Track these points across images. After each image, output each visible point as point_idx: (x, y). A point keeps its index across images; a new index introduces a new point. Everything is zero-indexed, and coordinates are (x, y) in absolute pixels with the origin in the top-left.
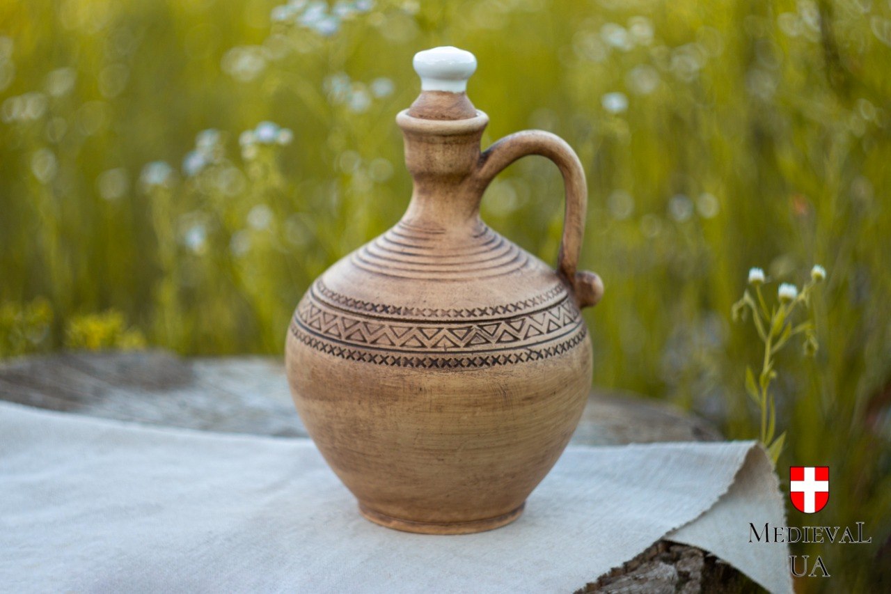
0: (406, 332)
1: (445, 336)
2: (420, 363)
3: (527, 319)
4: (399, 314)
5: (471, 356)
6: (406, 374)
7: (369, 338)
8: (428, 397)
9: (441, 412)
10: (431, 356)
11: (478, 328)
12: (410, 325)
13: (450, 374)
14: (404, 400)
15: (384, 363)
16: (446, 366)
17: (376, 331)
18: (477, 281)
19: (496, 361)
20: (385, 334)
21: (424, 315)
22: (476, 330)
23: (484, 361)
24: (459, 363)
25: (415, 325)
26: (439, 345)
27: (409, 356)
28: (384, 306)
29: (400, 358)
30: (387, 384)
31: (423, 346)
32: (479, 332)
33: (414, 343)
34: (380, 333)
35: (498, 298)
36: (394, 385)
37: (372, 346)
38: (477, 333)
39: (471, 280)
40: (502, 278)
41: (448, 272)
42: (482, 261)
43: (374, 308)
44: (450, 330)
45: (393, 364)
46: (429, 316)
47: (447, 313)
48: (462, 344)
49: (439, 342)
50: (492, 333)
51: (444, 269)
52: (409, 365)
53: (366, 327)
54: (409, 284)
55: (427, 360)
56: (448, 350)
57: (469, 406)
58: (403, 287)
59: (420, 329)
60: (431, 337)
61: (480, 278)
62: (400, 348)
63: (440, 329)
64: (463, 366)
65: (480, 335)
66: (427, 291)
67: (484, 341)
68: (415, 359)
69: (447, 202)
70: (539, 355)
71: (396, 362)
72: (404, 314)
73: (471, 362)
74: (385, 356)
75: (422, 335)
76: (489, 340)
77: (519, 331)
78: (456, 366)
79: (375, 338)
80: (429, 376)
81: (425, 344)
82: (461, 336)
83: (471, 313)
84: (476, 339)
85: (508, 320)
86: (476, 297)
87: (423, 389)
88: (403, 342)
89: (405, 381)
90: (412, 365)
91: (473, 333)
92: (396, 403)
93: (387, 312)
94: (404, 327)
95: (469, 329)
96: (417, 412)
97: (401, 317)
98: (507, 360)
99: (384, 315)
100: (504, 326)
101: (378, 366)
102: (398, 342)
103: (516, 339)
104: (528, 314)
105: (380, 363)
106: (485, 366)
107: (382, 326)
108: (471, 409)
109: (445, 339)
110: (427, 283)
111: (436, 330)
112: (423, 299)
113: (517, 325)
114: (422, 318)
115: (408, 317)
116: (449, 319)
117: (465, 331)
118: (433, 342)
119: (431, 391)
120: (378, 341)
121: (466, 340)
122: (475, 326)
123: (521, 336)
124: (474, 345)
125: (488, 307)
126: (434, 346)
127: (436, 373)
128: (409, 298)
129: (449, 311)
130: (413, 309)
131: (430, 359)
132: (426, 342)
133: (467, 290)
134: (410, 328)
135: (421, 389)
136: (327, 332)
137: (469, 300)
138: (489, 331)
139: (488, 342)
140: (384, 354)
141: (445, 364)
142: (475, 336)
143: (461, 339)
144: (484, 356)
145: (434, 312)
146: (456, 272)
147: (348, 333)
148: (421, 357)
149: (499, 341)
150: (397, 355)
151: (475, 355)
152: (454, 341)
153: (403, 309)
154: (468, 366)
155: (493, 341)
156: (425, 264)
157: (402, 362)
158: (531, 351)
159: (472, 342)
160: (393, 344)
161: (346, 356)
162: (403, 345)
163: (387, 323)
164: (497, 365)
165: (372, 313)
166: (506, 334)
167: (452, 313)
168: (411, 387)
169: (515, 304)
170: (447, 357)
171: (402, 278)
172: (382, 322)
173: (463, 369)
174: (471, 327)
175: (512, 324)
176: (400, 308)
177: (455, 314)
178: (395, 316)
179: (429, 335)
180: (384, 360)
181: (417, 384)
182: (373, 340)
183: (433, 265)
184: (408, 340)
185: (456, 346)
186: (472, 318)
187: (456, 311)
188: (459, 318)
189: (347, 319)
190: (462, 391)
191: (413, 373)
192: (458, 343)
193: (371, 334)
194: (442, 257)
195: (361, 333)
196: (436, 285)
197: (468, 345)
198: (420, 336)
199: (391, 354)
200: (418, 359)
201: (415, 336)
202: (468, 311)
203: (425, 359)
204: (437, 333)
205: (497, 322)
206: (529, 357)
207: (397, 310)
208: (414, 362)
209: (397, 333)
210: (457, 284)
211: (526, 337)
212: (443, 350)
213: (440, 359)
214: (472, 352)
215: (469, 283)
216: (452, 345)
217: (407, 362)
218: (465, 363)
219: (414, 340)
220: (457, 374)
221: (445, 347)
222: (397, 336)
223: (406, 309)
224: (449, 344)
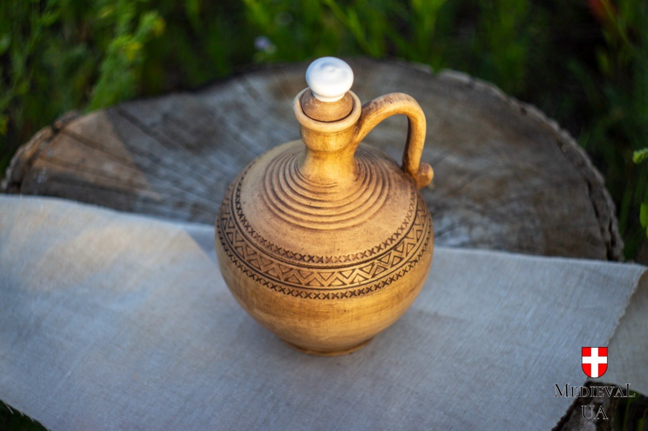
0: (330, 276)
1: (358, 274)
2: (344, 295)
3: (405, 240)
4: (322, 262)
5: (376, 283)
6: (333, 303)
7: (304, 282)
8: (350, 314)
9: (359, 319)
10: (350, 290)
11: (378, 262)
12: (333, 270)
13: (364, 298)
14: (333, 318)
15: (317, 298)
16: (361, 294)
17: (308, 276)
18: (369, 221)
19: (392, 280)
20: (315, 278)
21: (341, 261)
22: (377, 263)
23: (385, 283)
24: (369, 290)
25: (336, 270)
26: (355, 281)
27: (335, 292)
28: (309, 256)
29: (329, 294)
30: (321, 310)
31: (344, 284)
32: (379, 264)
33: (338, 283)
34: (311, 278)
35: (386, 232)
36: (326, 311)
37: (306, 287)
38: (378, 266)
39: (365, 222)
40: (383, 211)
41: (348, 220)
42: (367, 201)
43: (302, 258)
44: (361, 269)
45: (324, 299)
46: (345, 261)
47: (356, 257)
48: (369, 277)
49: (354, 279)
50: (387, 262)
51: (344, 217)
52: (336, 298)
53: (299, 273)
54: (323, 236)
55: (348, 293)
56: (362, 283)
57: (377, 312)
58: (319, 239)
59: (340, 273)
60: (349, 277)
61: (370, 218)
62: (328, 288)
63: (354, 270)
64: (372, 291)
65: (380, 266)
66: (337, 240)
67: (383, 269)
68: (339, 293)
70: (416, 261)
71: (327, 297)
72: (327, 262)
73: (377, 287)
74: (318, 293)
75: (342, 276)
76: (386, 267)
77: (402, 252)
78: (367, 292)
79: (308, 281)
80: (350, 302)
81: (346, 282)
82: (368, 271)
83: (372, 252)
84: (378, 270)
85: (395, 248)
86: (372, 237)
87: (347, 310)
88: (329, 283)
89: (334, 308)
90: (338, 297)
91: (375, 267)
92: (328, 320)
93: (313, 261)
94: (329, 273)
95: (373, 264)
96: (342, 323)
97: (325, 265)
98: (398, 275)
99: (311, 264)
100: (393, 253)
101: (312, 300)
102: (326, 284)
103: (401, 259)
104: (405, 237)
105: (315, 298)
106: (386, 286)
107: (312, 273)
109: (358, 277)
110: (336, 232)
111: (351, 271)
112: (337, 247)
113: (400, 248)
114: (339, 264)
115: (330, 265)
116: (359, 261)
117: (370, 267)
118: (350, 280)
119: (352, 310)
120: (311, 284)
121: (372, 273)
122: (376, 261)
123: (404, 256)
124: (377, 274)
125: (381, 242)
126: (352, 283)
127: (355, 300)
128: (327, 248)
129: (357, 255)
130: (332, 257)
131: (350, 292)
132: (345, 280)
133: (364, 233)
134: (333, 273)
135: (345, 311)
136: (267, 272)
137: (368, 241)
138: (385, 261)
139: (386, 269)
140: (317, 292)
141: (361, 292)
142: (377, 268)
143: (369, 273)
144: (384, 280)
145: (347, 259)
146: (353, 218)
147: (285, 277)
148: (344, 291)
149: (392, 266)
150: (326, 293)
151: (379, 281)
152: (364, 276)
153: (324, 257)
154: (376, 289)
155: (388, 267)
156: (331, 216)
157: (331, 296)
158: (411, 262)
159: (376, 273)
160: (322, 285)
161: (286, 293)
162: (330, 285)
163: (315, 271)
164: (393, 282)
165: (302, 263)
166: (395, 258)
167: (359, 256)
168: (338, 311)
169: (396, 232)
170: (361, 288)
171: (316, 230)
172: (311, 270)
173: (372, 292)
174: (374, 262)
175: (398, 249)
176: (322, 257)
177: (362, 255)
178: (320, 264)
179: (347, 276)
180: (317, 296)
181: (342, 309)
182: (306, 283)
183: (336, 215)
184: (333, 282)
185: (366, 279)
186: (373, 256)
187: (361, 253)
188: (365, 259)
189: (282, 265)
190: (373, 306)
191: (339, 302)
192: (367, 277)
193: (305, 279)
194: (340, 207)
195: (296, 277)
196: (344, 234)
197: (374, 276)
198: (341, 277)
199: (321, 292)
200: (341, 293)
201: (337, 278)
202: (369, 251)
203: (346, 293)
204: (352, 273)
205: (388, 253)
206: (410, 266)
207: (321, 260)
208: (339, 295)
209: (324, 277)
210: (357, 229)
211: (407, 254)
212: (358, 284)
213: (357, 290)
214: (377, 280)
215: (364, 225)
216: (364, 279)
217: (335, 296)
218: (373, 288)
219: (337, 281)
220: (369, 297)
221: (359, 282)
222: (324, 279)
223: (327, 257)
224: (361, 279)
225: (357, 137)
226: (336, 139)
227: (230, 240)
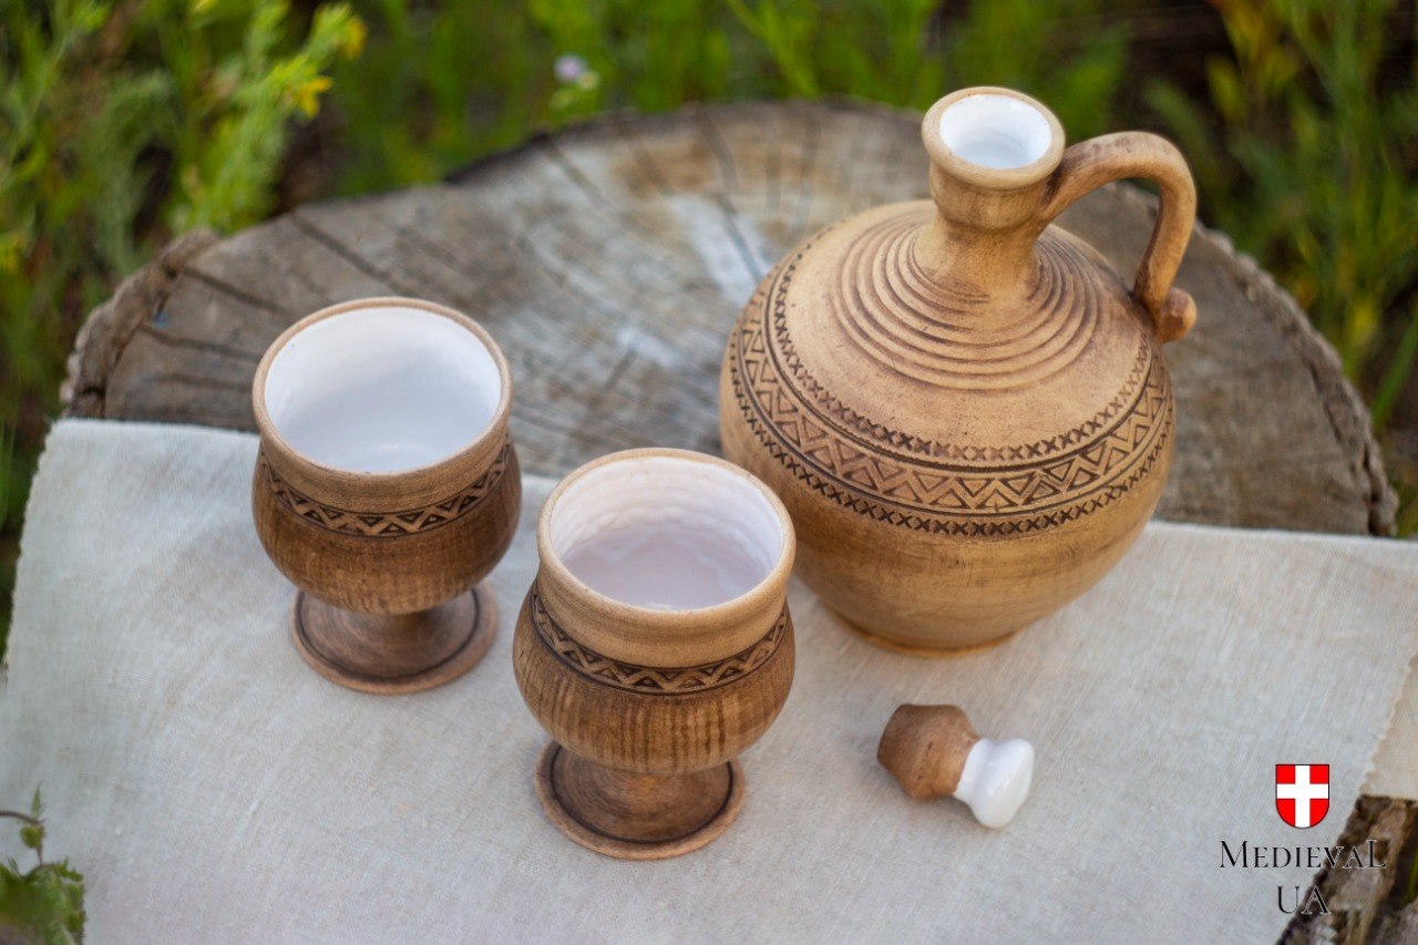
0: (939, 484)
1: (996, 491)
2: (958, 528)
3: (1109, 439)
4: (928, 453)
5: (1031, 516)
6: (936, 542)
7: (882, 486)
8: (967, 571)
9: (983, 585)
10: (975, 520)
11: (1042, 473)
12: (946, 473)
13: (1001, 543)
14: (931, 573)
15: (904, 525)
16: (996, 533)
17: (892, 476)
18: (1039, 387)
19: (1066, 516)
20: (906, 482)
21: (965, 458)
22: (1041, 476)
23: (1050, 520)
24: (1015, 527)
25: (953, 475)
26: (987, 504)
27: (942, 519)
28: (903, 435)
29: (929, 521)
30: (906, 552)
31: (964, 505)
32: (1044, 479)
33: (951, 500)
34: (898, 480)
35: (1070, 415)
36: (919, 555)
37: (886, 497)
38: (1042, 481)
39: (1030, 387)
40: (1073, 371)
41: (996, 375)
42: (1043, 345)
43: (888, 436)
44: (1005, 481)
45: (918, 528)
46: (974, 459)
47: (998, 454)
48: (1019, 501)
49: (988, 499)
50: (1061, 477)
51: (990, 369)
52: (942, 531)
53: (877, 466)
54: (940, 399)
55: (970, 526)
56: (1001, 511)
57: (1025, 576)
58: (931, 403)
59: (961, 481)
60: (977, 493)
61: (1043, 381)
62: (929, 507)
63: (989, 481)
64: (1021, 531)
65: (1046, 484)
66: (968, 413)
67: (1051, 491)
68: (951, 523)
69: (994, 255)
70: (1123, 488)
71: (924, 525)
72: (936, 454)
73: (1032, 525)
74: (907, 516)
75: (963, 489)
76: (1058, 488)
77: (1097, 463)
78: (1010, 532)
79: (891, 487)
80: (970, 546)
81: (968, 503)
82: (1019, 489)
83: (1034, 450)
84: (1041, 489)
85: (1083, 452)
86: (1039, 420)
87: (960, 561)
88: (934, 498)
89: (934, 551)
90: (947, 531)
91: (1035, 482)
92: (919, 575)
93: (909, 447)
94: (937, 476)
95: (1031, 477)
96: (948, 586)
97: (931, 459)
98: (1081, 510)
99: (904, 451)
100: (1079, 462)
101: (894, 528)
102: (927, 499)
103: (1093, 477)
104: (1110, 433)
105: (899, 524)
106: (1051, 526)
107: (902, 471)
108: (1026, 580)
109: (996, 496)
110: (967, 397)
111: (983, 482)
112: (963, 429)
113: (1093, 455)
114: (962, 462)
115: (941, 460)
116: (1003, 464)
117: (1025, 480)
118: (978, 499)
119: (971, 565)
120: (896, 493)
121: (1026, 494)
122: (1039, 471)
123: (1100, 471)
124: (1037, 499)
125: (1056, 435)
126: (981, 506)
127: (981, 543)
128: (942, 425)
129: (1001, 450)
130: (948, 446)
131: (974, 524)
132: (969, 500)
133: (1026, 409)
134: (945, 479)
135: (957, 562)
136: (810, 453)
137: (1030, 427)
138: (1058, 475)
139: (1056, 491)
140: (905, 512)
141: (996, 530)
142: (1039, 486)
143: (1019, 493)
144: (1049, 513)
145: (980, 453)
146: (1007, 374)
147: (846, 468)
148: (961, 521)
149: (1072, 487)
150: (924, 517)
151: (1038, 514)
152: (1009, 497)
153: (933, 445)
154: (1028, 529)
155: (1063, 489)
156: (962, 361)
157: (932, 526)
158: (1113, 488)
159: (1035, 496)
160: (918, 500)
161: (843, 502)
162: (934, 503)
163: (909, 467)
164: (1067, 521)
165: (885, 445)
166: (1081, 473)
167: (1006, 454)
168: (943, 560)
169: (1092, 420)
170: (998, 521)
171: (928, 384)
172: (901, 464)
173: (1020, 535)
174: (1034, 473)
175: (1089, 455)
176: (929, 443)
177: (1011, 454)
178: (922, 456)
179: (974, 490)
180: (905, 520)
181: (952, 556)
182: (887, 489)
183: (974, 361)
184: (942, 497)
185: (1012, 504)
186: (1036, 459)
187: (1012, 450)
188: (1017, 461)
189: (844, 444)
190: (1016, 562)
191: (947, 542)
192: (1014, 500)
193: (885, 479)
194: (987, 346)
195: (868, 473)
196: (982, 402)
197: (1029, 500)
198: (960, 491)
199: (915, 513)
200: (957, 526)
201: (952, 491)
202: (1028, 447)
203: (966, 525)
204: (986, 486)
205: (1067, 459)
206: (1110, 496)
207: (924, 446)
208: (950, 527)
209: (925, 484)
210: (1011, 398)
211: (1107, 469)
212: (993, 511)
213: (989, 524)
214: (1033, 511)
215: (1028, 394)
216: (1007, 503)
217: (939, 527)
218: (1023, 526)
219: (951, 497)
220: (1012, 542)
221: (996, 507)
222: (925, 488)
223: (938, 444)
224: (1002, 502)
225: (1045, 209)
226: (1000, 205)
227: (749, 375)
